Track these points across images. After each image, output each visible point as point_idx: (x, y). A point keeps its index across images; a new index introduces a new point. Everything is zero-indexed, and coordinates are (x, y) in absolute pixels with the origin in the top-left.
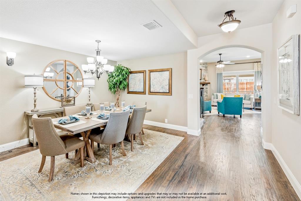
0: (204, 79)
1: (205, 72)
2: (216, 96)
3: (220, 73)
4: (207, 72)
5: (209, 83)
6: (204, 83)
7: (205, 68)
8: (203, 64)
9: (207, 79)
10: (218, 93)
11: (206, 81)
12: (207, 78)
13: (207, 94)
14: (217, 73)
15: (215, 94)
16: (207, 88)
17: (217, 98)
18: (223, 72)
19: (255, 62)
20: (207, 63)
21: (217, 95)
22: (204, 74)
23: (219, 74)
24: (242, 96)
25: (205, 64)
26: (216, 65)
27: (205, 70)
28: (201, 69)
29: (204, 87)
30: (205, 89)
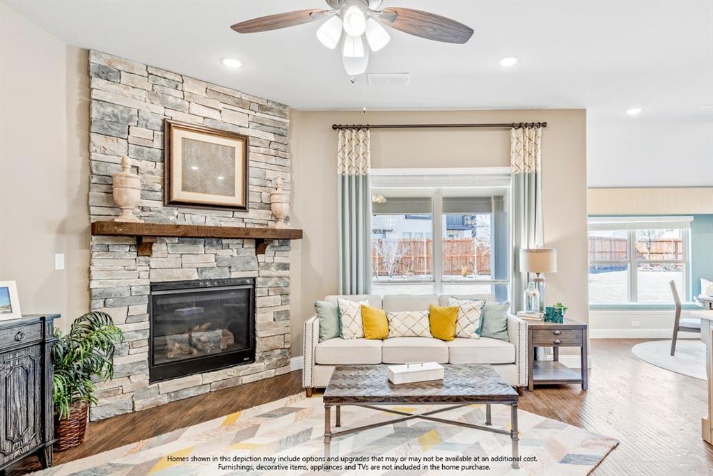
0: (268, 206)
1: (273, 160)
2: (334, 320)
3: (357, 178)
4: (288, 163)
5: (298, 234)
6: (265, 231)
7: (272, 137)
8: (262, 108)
9: (282, 207)
10: (344, 293)
11: (276, 218)
12: (285, 198)
13: (285, 302)
14: (339, 172)
15: (328, 303)
16: (285, 267)
17: (339, 335)
18: (370, 171)
20: (285, 106)
21: (339, 313)
22: (269, 175)
23: (350, 177)
24: (468, 315)
25: (270, 109)
26: (335, 127)
27: (273, 152)
28: (245, 140)
29: (269, 260)
30: (272, 269)
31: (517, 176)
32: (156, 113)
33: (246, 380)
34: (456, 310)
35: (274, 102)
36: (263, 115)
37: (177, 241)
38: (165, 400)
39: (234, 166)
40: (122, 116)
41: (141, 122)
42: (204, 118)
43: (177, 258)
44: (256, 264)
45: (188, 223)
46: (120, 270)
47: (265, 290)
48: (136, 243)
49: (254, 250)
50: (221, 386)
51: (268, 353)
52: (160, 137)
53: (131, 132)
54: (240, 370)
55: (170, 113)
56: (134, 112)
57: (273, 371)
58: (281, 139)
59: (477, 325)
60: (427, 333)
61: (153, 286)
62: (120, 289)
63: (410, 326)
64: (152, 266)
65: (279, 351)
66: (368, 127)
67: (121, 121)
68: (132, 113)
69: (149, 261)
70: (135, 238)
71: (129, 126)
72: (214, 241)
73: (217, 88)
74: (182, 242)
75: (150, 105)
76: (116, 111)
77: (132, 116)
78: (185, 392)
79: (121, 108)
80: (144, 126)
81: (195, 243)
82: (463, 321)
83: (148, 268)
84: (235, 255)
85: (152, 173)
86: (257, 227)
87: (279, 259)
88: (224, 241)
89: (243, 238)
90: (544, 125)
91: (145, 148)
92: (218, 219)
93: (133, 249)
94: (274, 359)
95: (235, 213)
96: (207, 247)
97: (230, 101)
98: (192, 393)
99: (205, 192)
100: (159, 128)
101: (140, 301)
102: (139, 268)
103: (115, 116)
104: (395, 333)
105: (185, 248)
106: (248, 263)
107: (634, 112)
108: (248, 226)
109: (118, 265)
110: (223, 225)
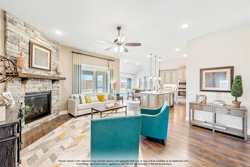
0: (56, 71)
1: (56, 58)
3: (79, 66)
4: (59, 59)
7: (56, 51)
8: (54, 43)
9: (60, 70)
11: (58, 74)
13: (59, 97)
14: (74, 64)
16: (58, 87)
17: (81, 103)
19: (110, 60)
20: (59, 43)
21: (80, 98)
22: (55, 62)
24: (106, 96)
25: (55, 43)
26: (72, 52)
27: (56, 55)
28: (50, 51)
29: (55, 86)
30: (56, 88)
31: (111, 70)
32: (27, 39)
33: (50, 120)
34: (103, 95)
35: (56, 42)
36: (54, 45)
37: (33, 80)
38: (29, 129)
39: (48, 58)
40: (17, 38)
41: (23, 40)
42: (40, 43)
43: (33, 85)
44: (52, 86)
45: (36, 74)
46: (16, 89)
47: (54, 94)
48: (21, 80)
49: (52, 83)
50: (44, 122)
51: (54, 112)
52: (28, 46)
53: (20, 43)
54: (48, 117)
55: (31, 39)
56: (21, 37)
57: (56, 116)
58: (58, 52)
59: (108, 98)
60: (98, 101)
61: (26, 94)
62: (16, 95)
63: (95, 99)
64: (26, 87)
65: (57, 111)
66: (81, 54)
67: (17, 39)
68: (20, 37)
69: (25, 86)
70: (21, 78)
71: (19, 41)
72: (42, 80)
73: (43, 34)
74: (34, 80)
75: (25, 36)
76: (15, 35)
77: (20, 38)
78: (35, 126)
79: (17, 34)
80: (24, 42)
81: (38, 80)
82: (105, 97)
83: (25, 88)
84: (48, 84)
85: (26, 57)
86: (52, 76)
87: (57, 85)
88: (45, 80)
89: (49, 79)
90: (114, 61)
91: (24, 49)
92: (44, 73)
93: (20, 82)
94: (56, 113)
95: (48, 72)
96: (41, 82)
97: (46, 39)
98: (37, 126)
99: (41, 65)
100: (28, 43)
101: (22, 99)
102: (22, 88)
103: (15, 37)
104: (92, 101)
105: (35, 82)
106: (50, 86)
107: (125, 61)
108: (50, 76)
109: (15, 87)
110: (45, 75)
